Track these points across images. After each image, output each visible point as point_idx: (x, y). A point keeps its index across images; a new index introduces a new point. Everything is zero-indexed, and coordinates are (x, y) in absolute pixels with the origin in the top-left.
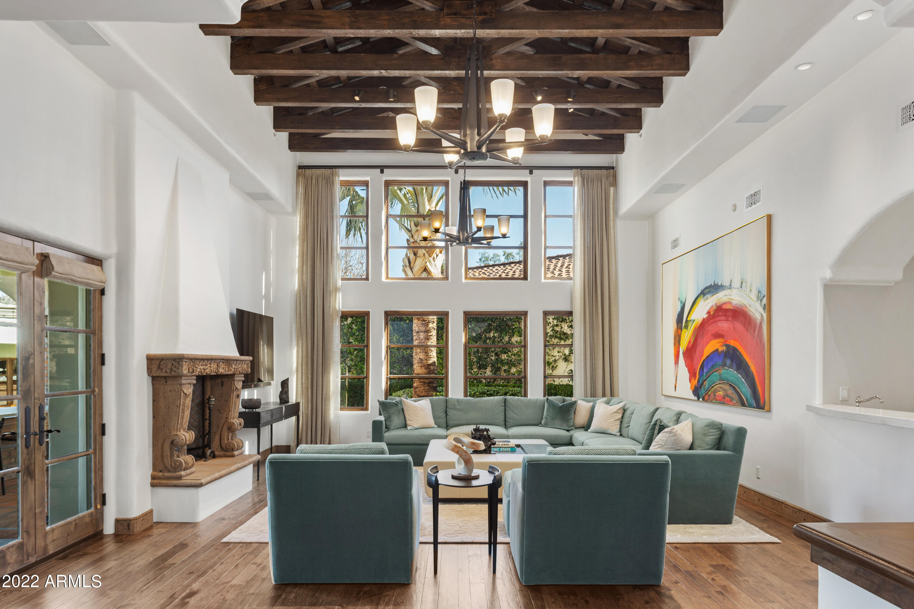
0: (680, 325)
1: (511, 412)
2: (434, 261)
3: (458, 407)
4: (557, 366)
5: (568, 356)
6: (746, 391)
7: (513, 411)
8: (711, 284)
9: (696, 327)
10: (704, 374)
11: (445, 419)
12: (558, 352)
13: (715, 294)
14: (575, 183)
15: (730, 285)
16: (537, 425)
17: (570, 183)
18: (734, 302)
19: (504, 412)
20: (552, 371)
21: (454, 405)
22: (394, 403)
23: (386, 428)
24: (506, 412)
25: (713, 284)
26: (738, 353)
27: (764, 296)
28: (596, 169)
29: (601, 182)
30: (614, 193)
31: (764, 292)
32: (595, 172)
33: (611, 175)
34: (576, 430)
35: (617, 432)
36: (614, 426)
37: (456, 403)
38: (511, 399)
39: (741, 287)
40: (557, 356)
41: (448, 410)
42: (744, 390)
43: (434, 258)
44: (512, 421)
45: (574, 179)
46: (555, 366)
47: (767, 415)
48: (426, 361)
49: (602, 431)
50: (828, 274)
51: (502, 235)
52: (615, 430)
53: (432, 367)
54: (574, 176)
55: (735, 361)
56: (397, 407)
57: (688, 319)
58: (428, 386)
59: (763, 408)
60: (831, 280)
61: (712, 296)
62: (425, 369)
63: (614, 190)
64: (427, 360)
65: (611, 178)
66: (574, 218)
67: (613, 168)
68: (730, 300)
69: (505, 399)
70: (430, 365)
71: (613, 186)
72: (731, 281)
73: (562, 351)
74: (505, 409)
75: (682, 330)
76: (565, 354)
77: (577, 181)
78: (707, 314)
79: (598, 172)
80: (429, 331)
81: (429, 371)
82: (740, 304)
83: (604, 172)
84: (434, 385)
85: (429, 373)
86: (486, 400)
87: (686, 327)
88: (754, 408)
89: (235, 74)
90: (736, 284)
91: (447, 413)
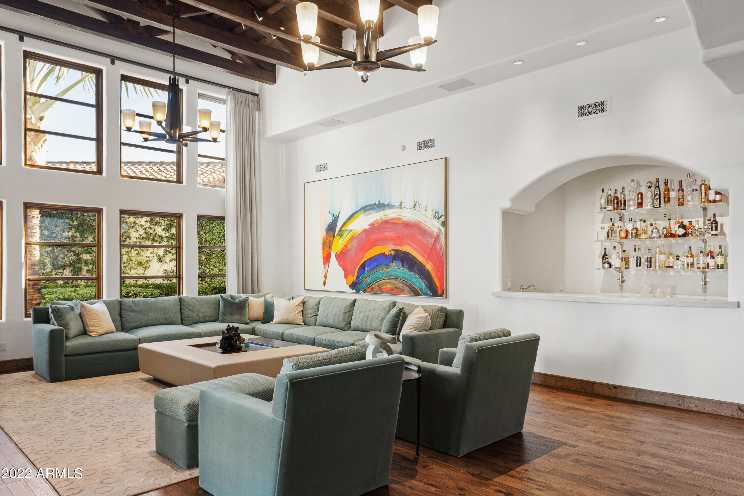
0: (331, 233)
1: (188, 311)
2: (39, 150)
3: (135, 308)
4: (150, 266)
5: (162, 257)
6: (420, 283)
7: (190, 310)
8: (375, 203)
9: (354, 235)
10: (366, 272)
11: (120, 322)
12: (151, 253)
13: (379, 211)
14: (227, 101)
15: (401, 205)
16: (215, 321)
17: (223, 101)
18: (405, 219)
19: (180, 312)
20: (145, 271)
21: (130, 307)
22: (67, 308)
23: (66, 337)
24: (182, 310)
25: (377, 203)
26: (410, 256)
27: (442, 216)
28: (245, 93)
29: (249, 105)
30: (259, 116)
31: (442, 212)
32: (244, 95)
33: (256, 100)
34: (252, 323)
35: (302, 322)
36: (298, 317)
37: (132, 305)
39: (414, 207)
40: (151, 257)
41: (123, 312)
42: (418, 284)
43: (39, 147)
44: (189, 319)
45: (227, 98)
46: (148, 266)
47: (446, 300)
49: (288, 322)
50: (507, 205)
51: (213, 139)
52: (300, 320)
54: (227, 95)
55: (406, 262)
56: (73, 312)
57: (343, 229)
59: (442, 296)
60: (510, 209)
61: (376, 212)
63: (259, 114)
65: (256, 103)
66: (227, 133)
67: (257, 95)
68: (400, 217)
69: (180, 298)
71: (258, 110)
72: (401, 203)
73: (155, 252)
74: (181, 307)
75: (334, 237)
76: (159, 255)
77: (230, 100)
78: (369, 225)
79: (246, 96)
82: (413, 220)
83: (251, 96)
86: (163, 300)
87: (340, 235)
88: (431, 296)
90: (408, 203)
91: (123, 315)
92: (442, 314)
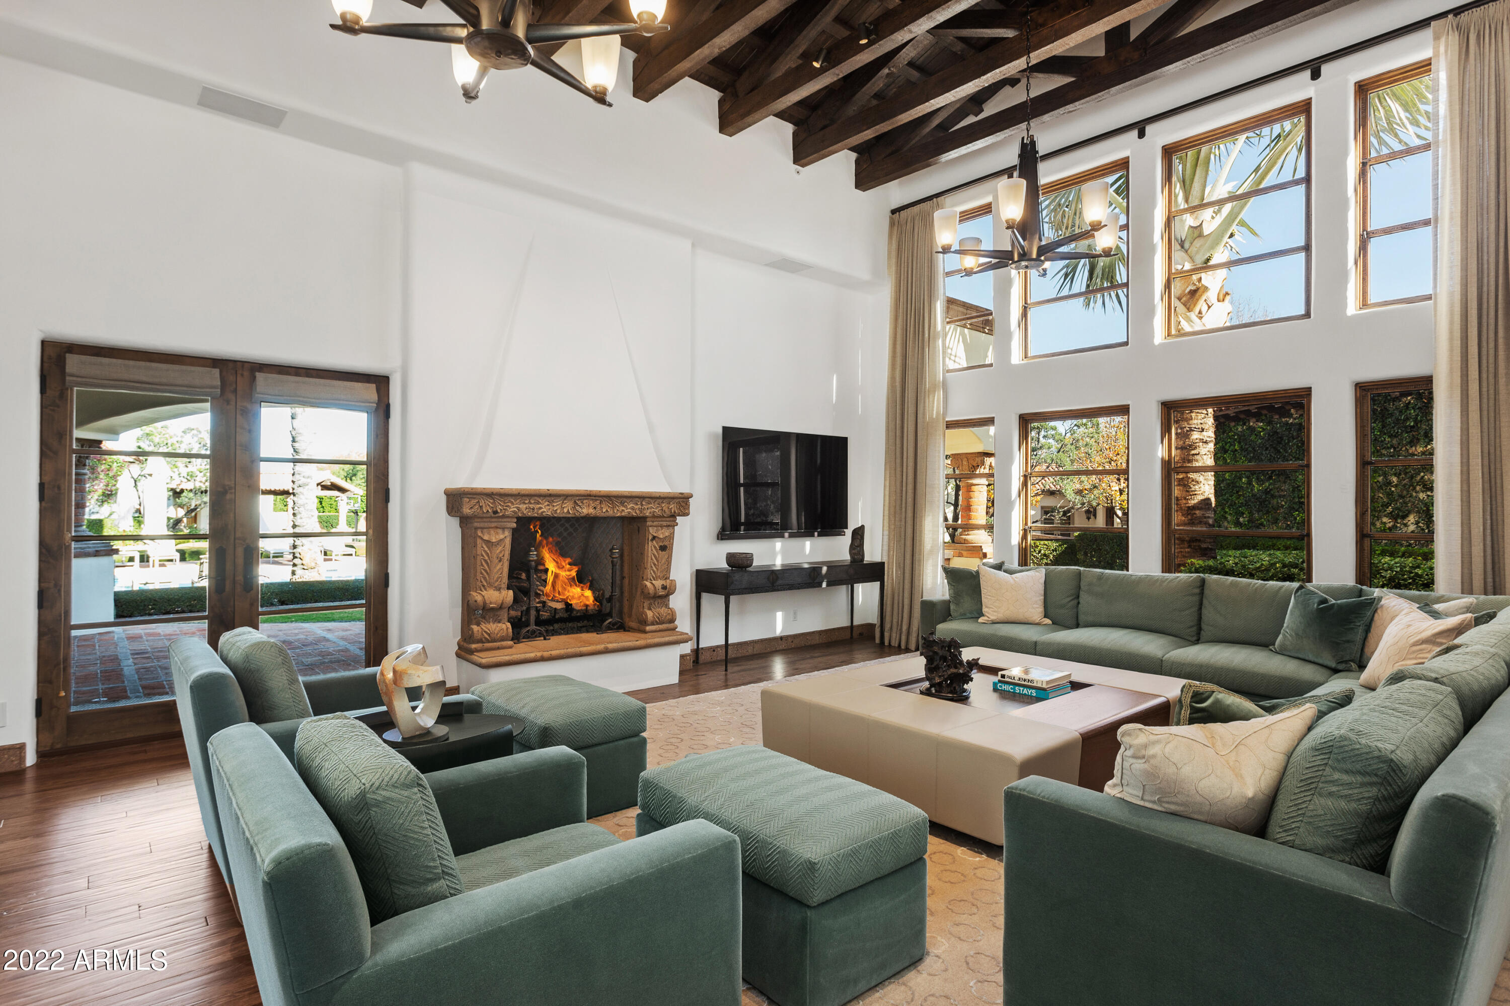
1: (1213, 610)
2: (1201, 318)
24: (1202, 609)
38: (1216, 581)
43: (1200, 313)
44: (1213, 629)
48: (1184, 501)
53: (1197, 512)
54: (1435, 44)
58: (1189, 547)
62: (1183, 515)
64: (1185, 499)
69: (1203, 581)
70: (1194, 507)
74: (1200, 602)
80: (1190, 446)
81: (1191, 520)
84: (1204, 546)
85: (1191, 523)
89: (647, 100)
92: (1337, 776)
